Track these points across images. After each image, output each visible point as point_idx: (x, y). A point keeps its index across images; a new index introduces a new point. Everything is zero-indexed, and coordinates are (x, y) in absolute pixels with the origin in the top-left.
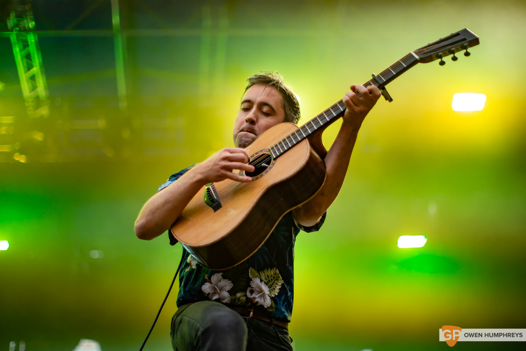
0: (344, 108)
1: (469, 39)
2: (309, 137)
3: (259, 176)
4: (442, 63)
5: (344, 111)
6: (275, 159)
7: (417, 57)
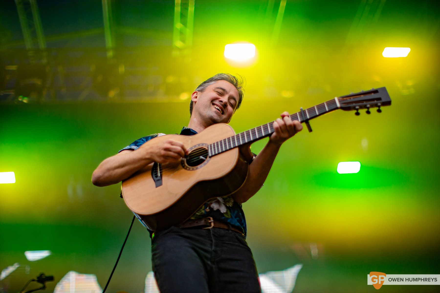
0: (273, 131)
1: (384, 100)
2: (240, 147)
3: (195, 167)
4: (357, 114)
5: (272, 133)
6: (210, 157)
7: (338, 105)
